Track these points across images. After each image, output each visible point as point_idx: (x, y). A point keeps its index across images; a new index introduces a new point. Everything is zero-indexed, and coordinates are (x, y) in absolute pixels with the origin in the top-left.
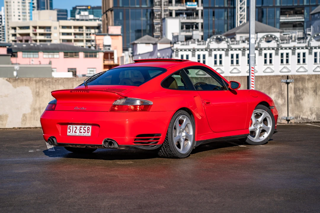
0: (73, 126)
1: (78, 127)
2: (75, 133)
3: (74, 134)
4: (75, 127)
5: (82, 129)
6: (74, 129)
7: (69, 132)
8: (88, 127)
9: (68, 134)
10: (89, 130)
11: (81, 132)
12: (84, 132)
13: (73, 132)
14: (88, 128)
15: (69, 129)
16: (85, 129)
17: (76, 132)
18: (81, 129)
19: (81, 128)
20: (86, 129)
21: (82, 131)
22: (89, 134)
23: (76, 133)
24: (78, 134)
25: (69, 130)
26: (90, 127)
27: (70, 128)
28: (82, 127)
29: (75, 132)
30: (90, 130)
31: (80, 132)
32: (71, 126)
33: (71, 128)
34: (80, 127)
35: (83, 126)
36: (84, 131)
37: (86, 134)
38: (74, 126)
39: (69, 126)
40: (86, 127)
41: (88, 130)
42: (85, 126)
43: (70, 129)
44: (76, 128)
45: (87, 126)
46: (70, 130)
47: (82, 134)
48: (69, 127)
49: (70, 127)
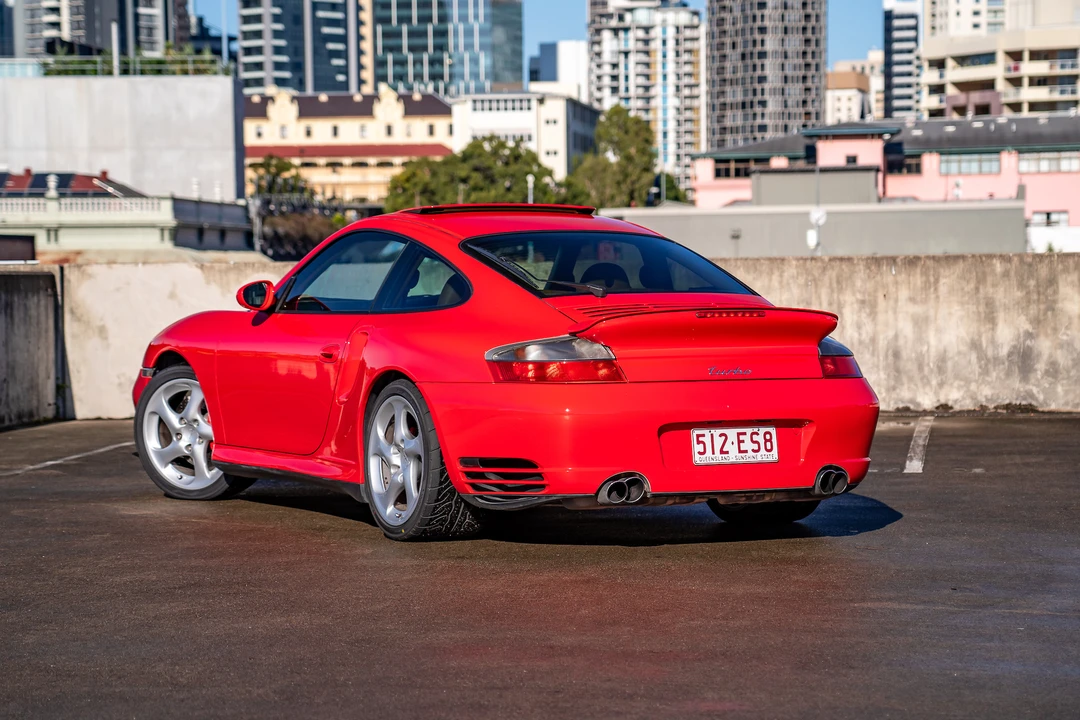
0: (713, 431)
1: (732, 433)
2: (724, 455)
3: (718, 459)
4: (721, 435)
5: (746, 438)
6: (719, 441)
7: (700, 453)
8: (766, 433)
9: (698, 459)
10: (770, 440)
11: (746, 451)
12: (754, 451)
13: (713, 453)
14: (768, 437)
15: (699, 442)
16: (755, 438)
17: (727, 452)
18: (743, 441)
19: (742, 438)
20: (760, 438)
21: (748, 445)
22: (774, 456)
23: (726, 455)
24: (733, 456)
25: (698, 448)
26: (773, 431)
27: (701, 439)
28: (745, 434)
29: (722, 452)
30: (775, 440)
31: (740, 451)
32: (706, 432)
33: (707, 440)
34: (739, 434)
35: (749, 431)
36: (756, 447)
37: (763, 456)
38: (717, 432)
39: (695, 433)
40: (757, 434)
41: (766, 441)
42: (756, 430)
43: (704, 443)
44: (723, 438)
45: (762, 430)
46: (702, 445)
47: (750, 458)
48: (698, 436)
49: (703, 435)
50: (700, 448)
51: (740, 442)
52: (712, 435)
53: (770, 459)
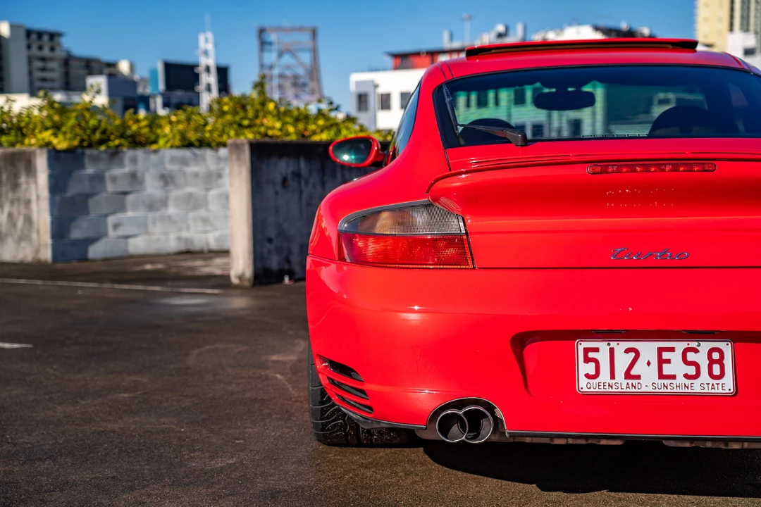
0: (613, 344)
1: (648, 349)
2: (630, 381)
3: (621, 385)
4: (628, 351)
5: (676, 357)
6: (623, 361)
7: (588, 376)
8: (712, 350)
9: (584, 385)
10: (720, 362)
11: (673, 377)
12: (686, 376)
13: (613, 377)
14: (716, 356)
15: (587, 360)
16: (691, 357)
17: (638, 377)
18: (668, 361)
19: (665, 355)
20: (701, 358)
21: (676, 366)
22: (727, 385)
23: (634, 381)
24: (649, 382)
25: (584, 368)
26: (726, 347)
27: (591, 355)
28: (672, 350)
29: (628, 375)
30: (728, 361)
31: (661, 376)
32: (603, 346)
33: (603, 357)
34: (660, 350)
35: (680, 346)
36: (692, 370)
37: (705, 385)
38: (620, 347)
39: (582, 346)
40: (696, 351)
41: (712, 362)
42: (693, 344)
43: (596, 362)
44: (632, 355)
45: (705, 346)
46: (592, 365)
47: (679, 386)
48: (587, 351)
49: (596, 350)
50: (590, 369)
51: (662, 362)
52: (612, 351)
53: (719, 390)
